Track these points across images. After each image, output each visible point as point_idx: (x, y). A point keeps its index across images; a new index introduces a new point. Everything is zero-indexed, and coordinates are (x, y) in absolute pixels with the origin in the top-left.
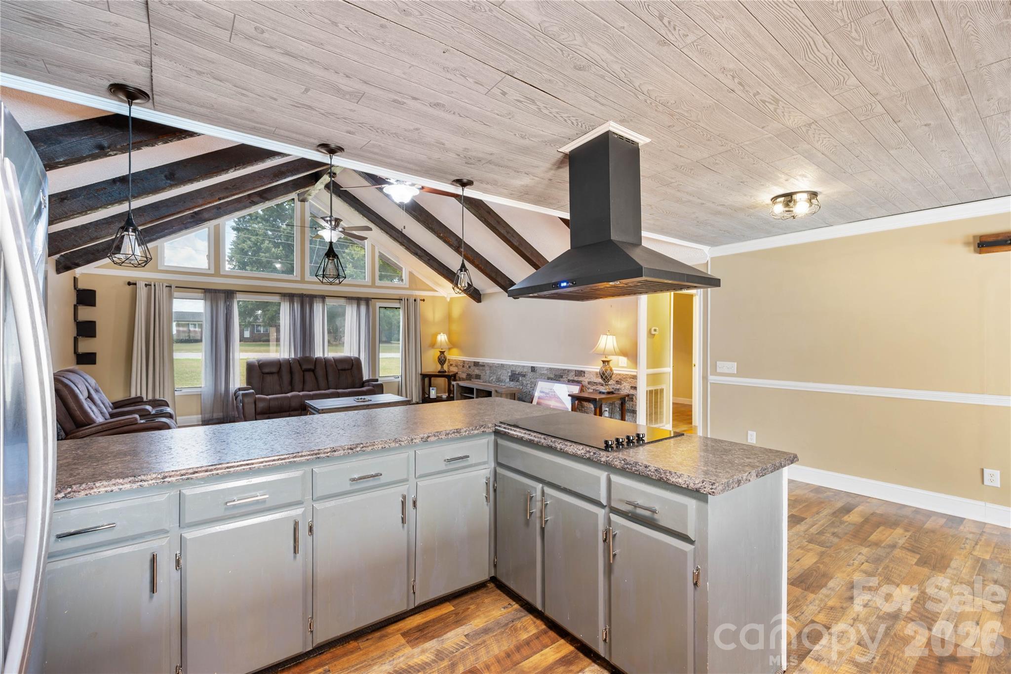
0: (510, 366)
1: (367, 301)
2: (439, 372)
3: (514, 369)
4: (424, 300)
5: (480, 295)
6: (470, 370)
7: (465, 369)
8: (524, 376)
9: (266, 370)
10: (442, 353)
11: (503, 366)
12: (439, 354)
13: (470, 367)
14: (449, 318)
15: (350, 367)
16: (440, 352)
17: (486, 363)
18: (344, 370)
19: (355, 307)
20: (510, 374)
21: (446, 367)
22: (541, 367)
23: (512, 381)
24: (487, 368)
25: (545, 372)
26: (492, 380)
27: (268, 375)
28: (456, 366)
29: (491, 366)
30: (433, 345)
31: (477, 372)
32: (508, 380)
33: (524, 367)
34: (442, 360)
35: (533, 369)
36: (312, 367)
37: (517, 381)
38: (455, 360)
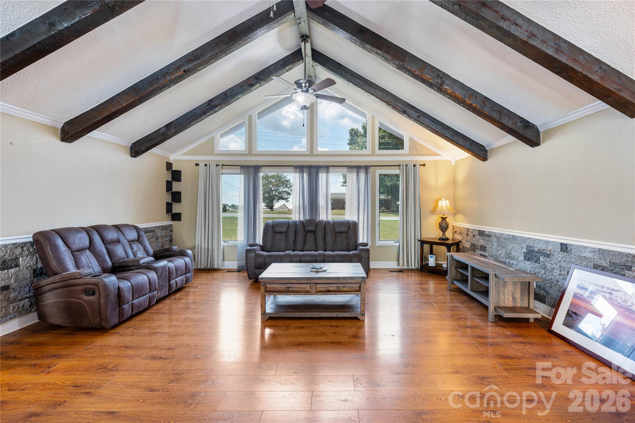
0: (525, 239)
1: (367, 168)
2: (440, 239)
3: (531, 244)
4: (424, 165)
5: (486, 151)
6: (474, 239)
7: (469, 238)
8: (548, 256)
9: (278, 230)
10: (444, 219)
11: (514, 238)
12: (440, 220)
13: (474, 236)
14: (454, 182)
15: (346, 230)
16: (442, 218)
17: (493, 233)
18: (341, 233)
19: (354, 175)
20: (525, 250)
21: (449, 234)
22: (579, 247)
23: (529, 260)
24: (494, 239)
25: (590, 255)
26: (500, 255)
27: (278, 234)
28: (461, 234)
29: (499, 237)
30: (434, 211)
31: (481, 242)
32: (523, 258)
33: (547, 242)
34: (444, 227)
35: (564, 248)
36: (314, 229)
37: (536, 262)
38: (459, 227)
